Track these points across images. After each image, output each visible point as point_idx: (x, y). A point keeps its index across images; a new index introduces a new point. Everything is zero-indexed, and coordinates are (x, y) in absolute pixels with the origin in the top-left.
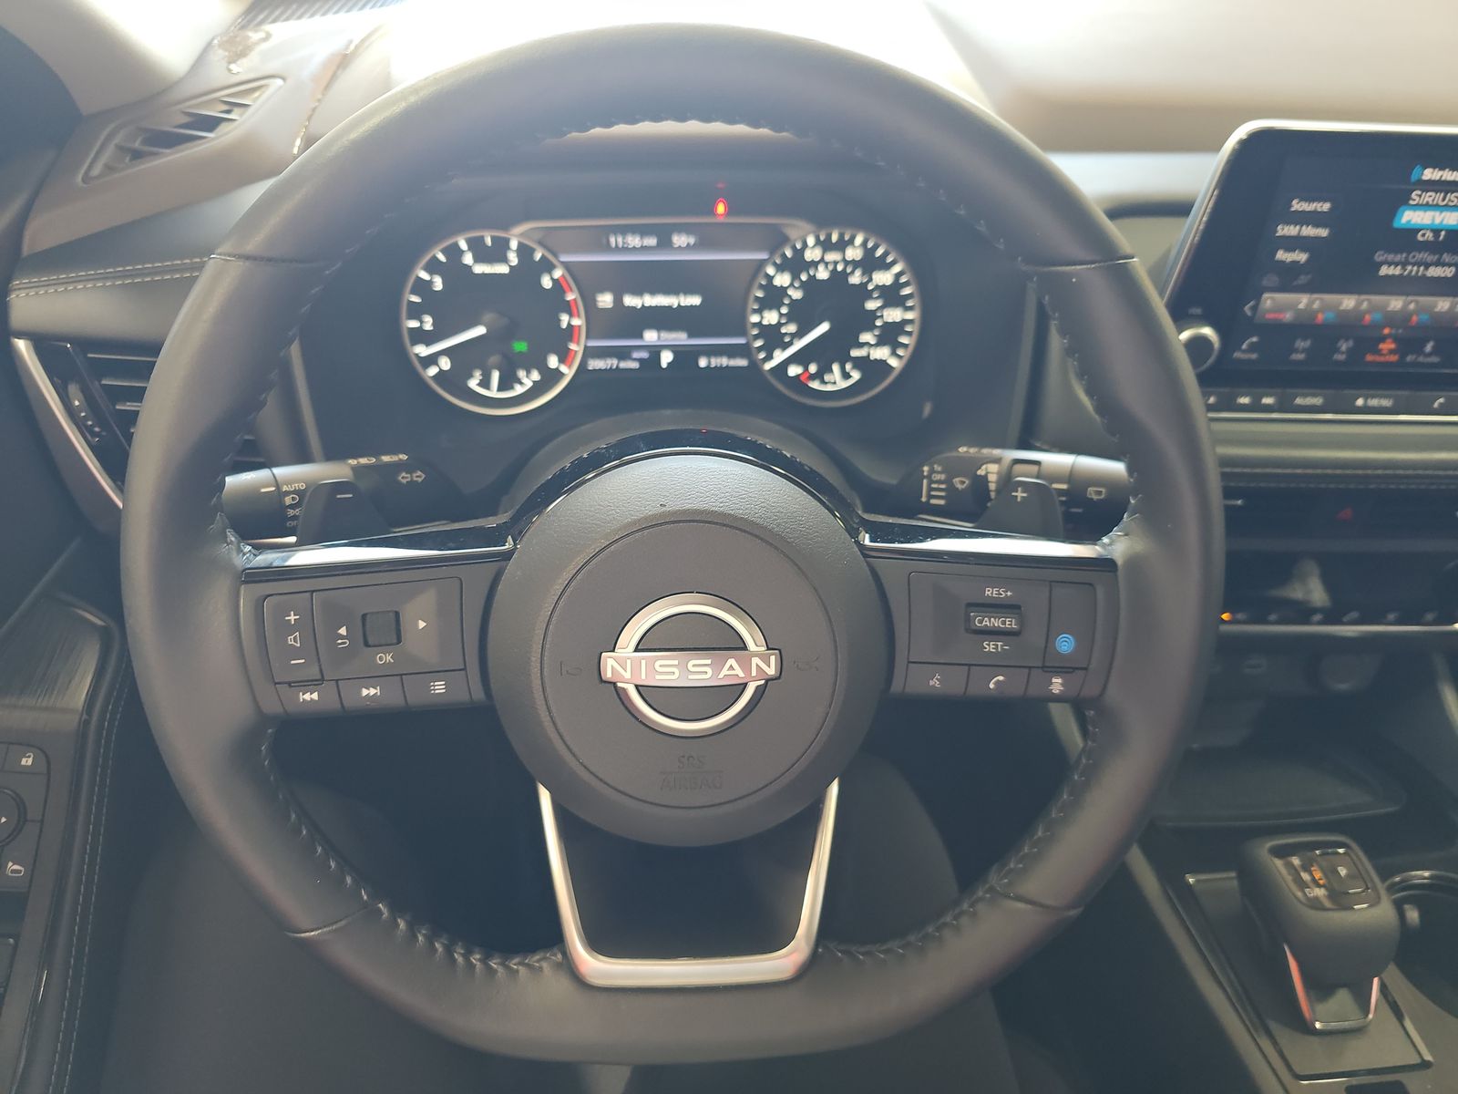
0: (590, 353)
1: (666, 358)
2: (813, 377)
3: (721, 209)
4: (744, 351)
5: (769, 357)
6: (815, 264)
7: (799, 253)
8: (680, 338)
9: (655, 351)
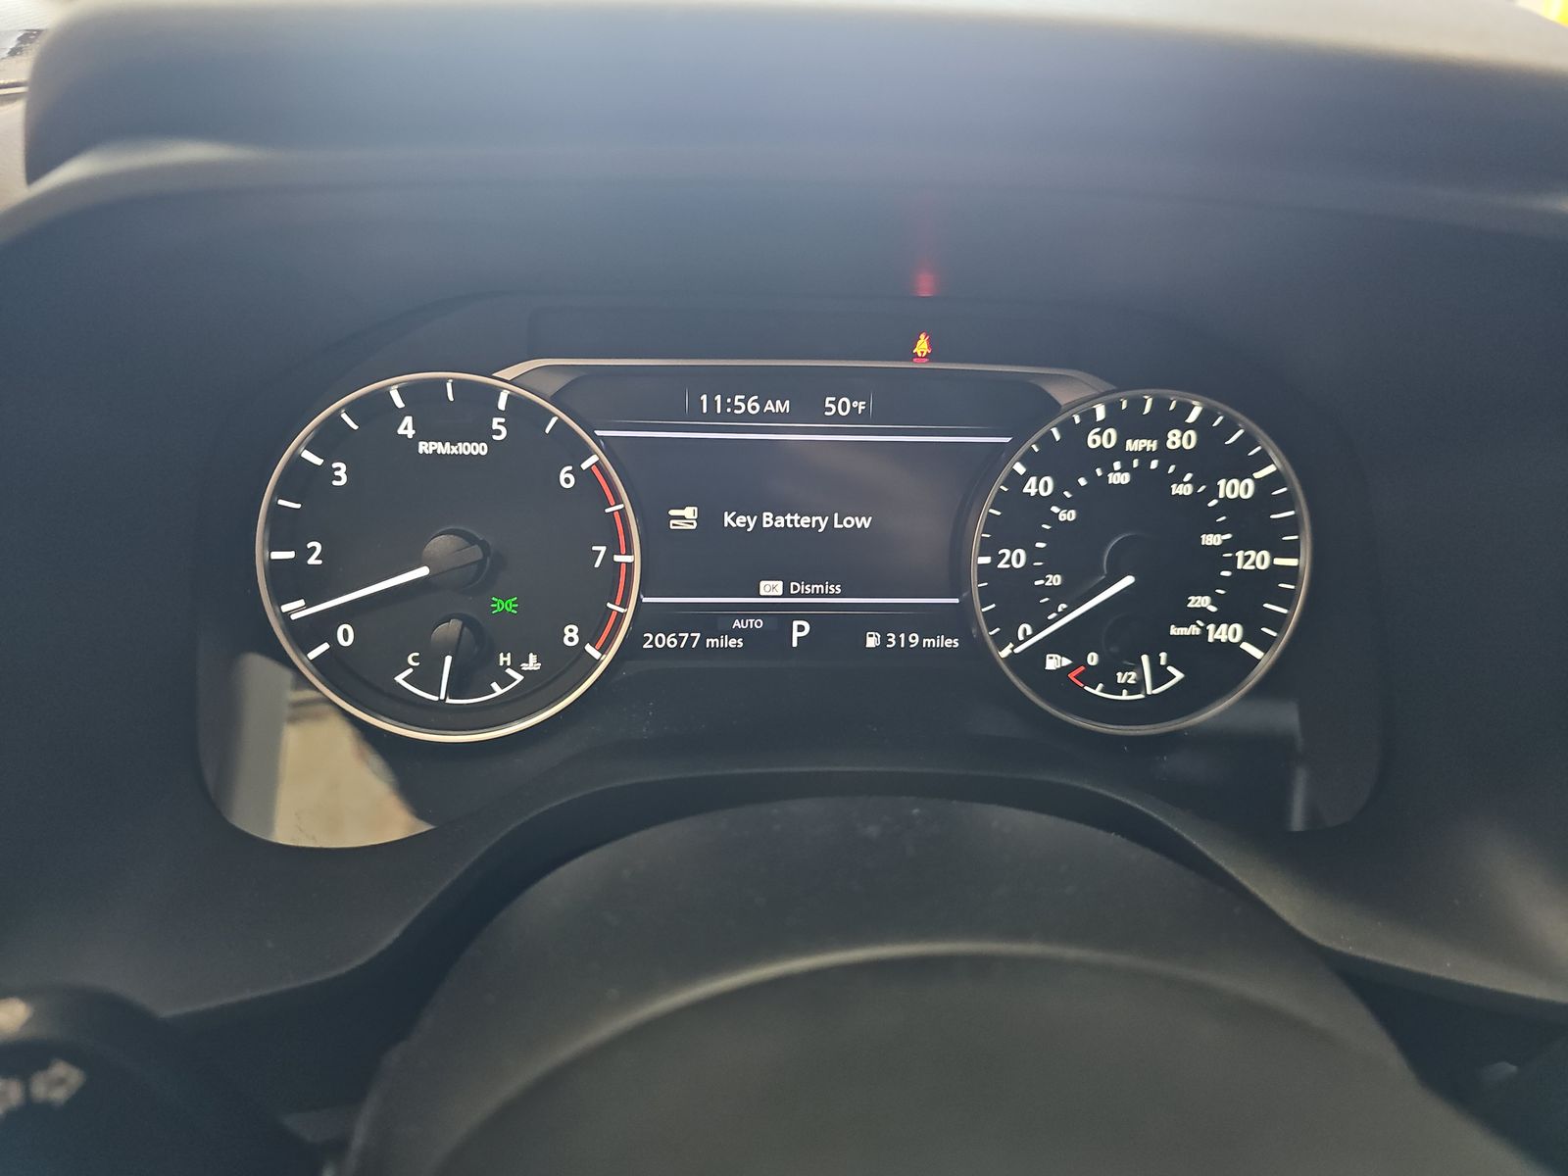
0: (646, 618)
1: (800, 630)
2: (1092, 676)
3: (922, 346)
4: (956, 621)
5: (1009, 636)
6: (1105, 457)
7: (1075, 434)
8: (831, 594)
9: (780, 617)
